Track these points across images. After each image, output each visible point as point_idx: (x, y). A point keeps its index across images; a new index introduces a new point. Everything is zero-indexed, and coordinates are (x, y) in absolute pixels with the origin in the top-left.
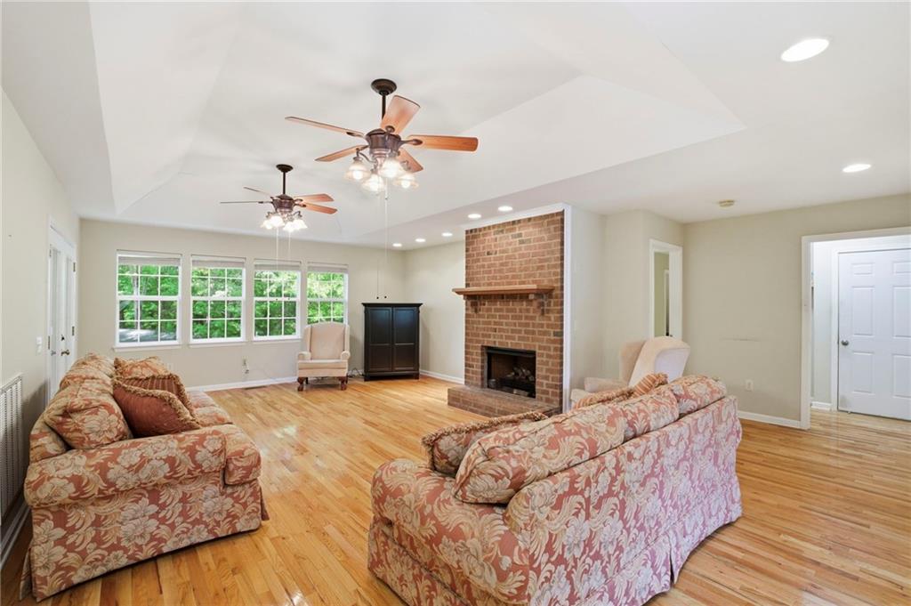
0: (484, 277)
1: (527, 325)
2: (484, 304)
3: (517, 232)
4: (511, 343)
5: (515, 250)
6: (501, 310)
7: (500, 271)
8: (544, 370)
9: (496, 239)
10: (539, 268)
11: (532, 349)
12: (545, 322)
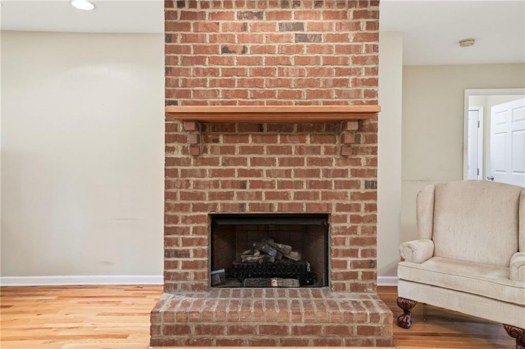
0: (215, 94)
1: (314, 173)
2: (217, 141)
3: (293, 20)
4: (280, 205)
5: (289, 50)
6: (259, 150)
7: (254, 83)
8: (347, 242)
9: (244, 27)
10: (336, 83)
11: (324, 211)
12: (349, 168)
